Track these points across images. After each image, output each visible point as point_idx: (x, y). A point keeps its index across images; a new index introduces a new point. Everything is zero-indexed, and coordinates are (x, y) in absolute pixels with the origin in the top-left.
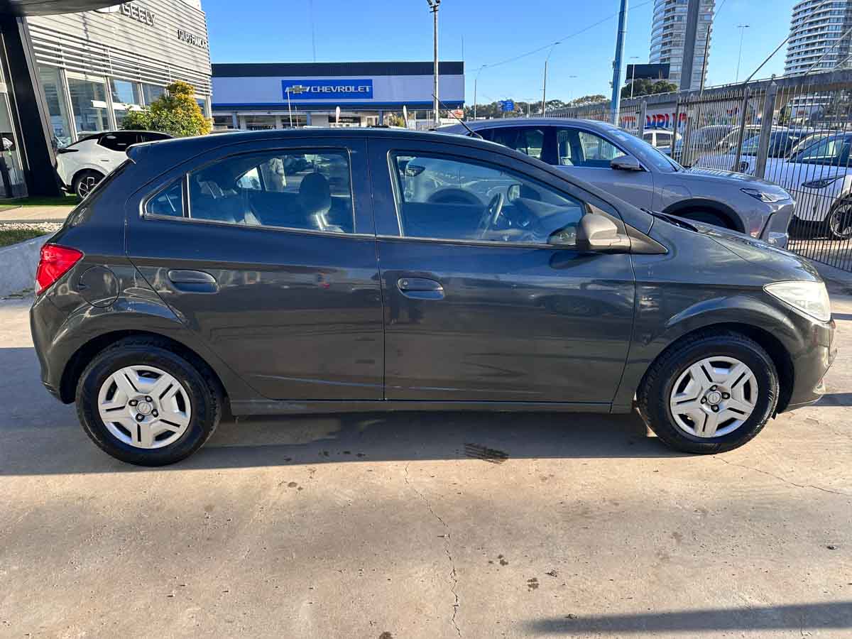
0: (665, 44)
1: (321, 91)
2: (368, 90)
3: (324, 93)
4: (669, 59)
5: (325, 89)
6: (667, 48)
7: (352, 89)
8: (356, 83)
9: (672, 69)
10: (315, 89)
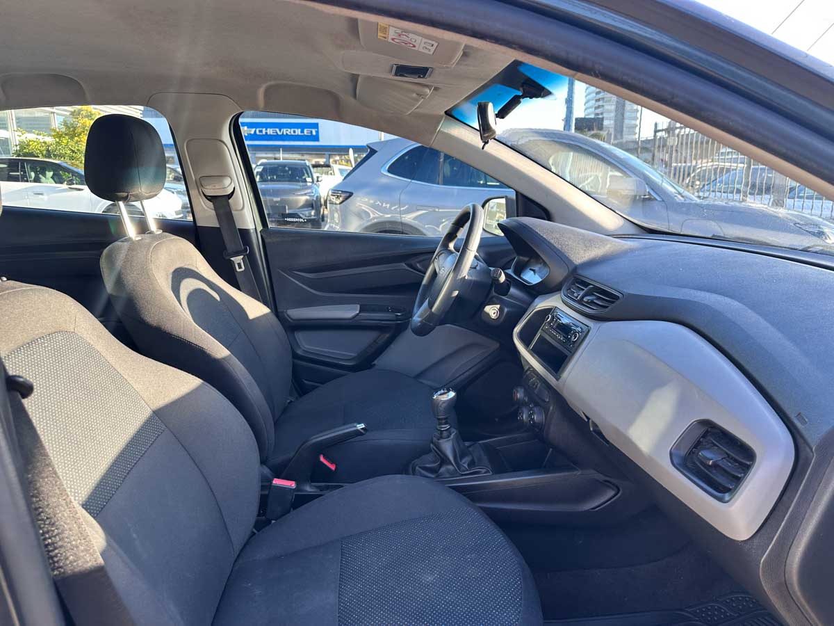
0: (598, 100)
1: (266, 133)
2: (314, 133)
3: (270, 135)
4: (602, 114)
5: (270, 131)
6: (600, 103)
7: (298, 132)
8: (302, 126)
9: (606, 123)
10: (261, 131)
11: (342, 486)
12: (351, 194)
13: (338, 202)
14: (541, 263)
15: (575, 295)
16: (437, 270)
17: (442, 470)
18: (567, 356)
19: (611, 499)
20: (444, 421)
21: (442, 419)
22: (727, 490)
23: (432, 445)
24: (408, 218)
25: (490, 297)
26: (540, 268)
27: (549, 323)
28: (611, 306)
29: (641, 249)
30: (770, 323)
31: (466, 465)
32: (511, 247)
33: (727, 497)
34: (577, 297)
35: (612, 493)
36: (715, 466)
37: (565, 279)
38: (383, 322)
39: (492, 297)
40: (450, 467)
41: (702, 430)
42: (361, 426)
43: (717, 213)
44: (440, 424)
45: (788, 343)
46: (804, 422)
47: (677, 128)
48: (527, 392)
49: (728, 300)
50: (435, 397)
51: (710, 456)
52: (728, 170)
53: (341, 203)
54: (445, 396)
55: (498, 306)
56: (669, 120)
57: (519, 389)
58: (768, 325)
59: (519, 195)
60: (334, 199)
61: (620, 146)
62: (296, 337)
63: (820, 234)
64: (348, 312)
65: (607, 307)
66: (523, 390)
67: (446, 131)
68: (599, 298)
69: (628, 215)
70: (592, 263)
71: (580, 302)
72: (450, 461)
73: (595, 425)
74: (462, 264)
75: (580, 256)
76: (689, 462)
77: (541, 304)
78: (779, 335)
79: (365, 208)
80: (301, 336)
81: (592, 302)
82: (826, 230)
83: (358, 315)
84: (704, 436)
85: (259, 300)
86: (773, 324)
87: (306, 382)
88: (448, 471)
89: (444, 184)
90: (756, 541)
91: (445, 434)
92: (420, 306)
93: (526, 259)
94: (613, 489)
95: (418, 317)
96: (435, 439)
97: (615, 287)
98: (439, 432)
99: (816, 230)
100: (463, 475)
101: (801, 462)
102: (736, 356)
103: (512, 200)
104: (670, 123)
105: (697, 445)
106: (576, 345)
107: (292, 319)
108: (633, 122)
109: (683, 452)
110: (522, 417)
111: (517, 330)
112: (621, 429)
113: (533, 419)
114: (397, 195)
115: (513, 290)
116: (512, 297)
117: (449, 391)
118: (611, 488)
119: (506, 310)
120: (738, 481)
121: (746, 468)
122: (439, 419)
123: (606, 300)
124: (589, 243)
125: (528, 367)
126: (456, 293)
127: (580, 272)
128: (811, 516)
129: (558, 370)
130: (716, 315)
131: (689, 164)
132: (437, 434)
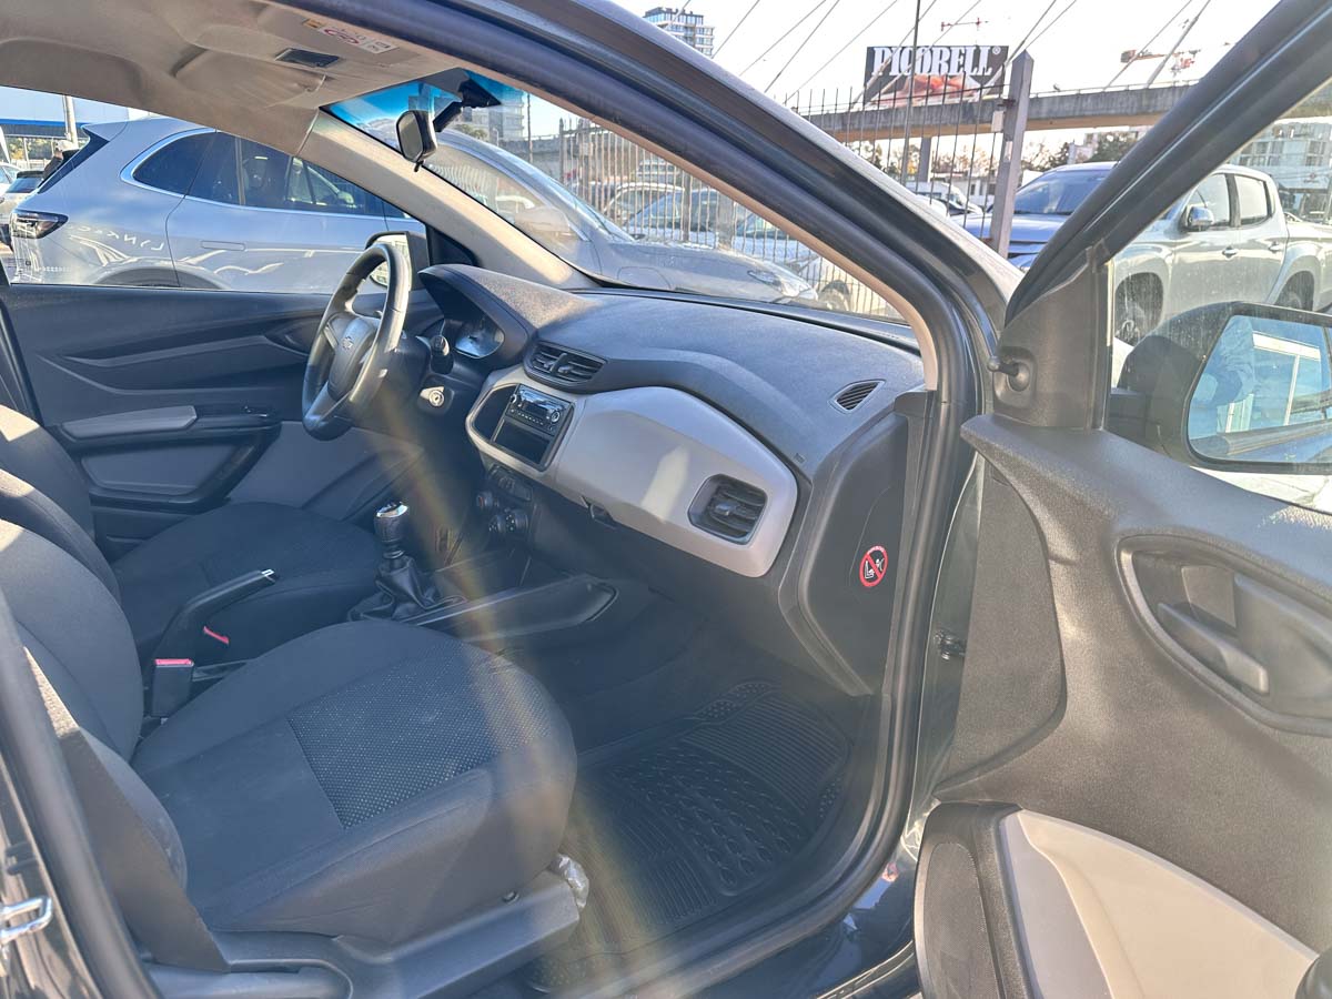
11: (244, 664)
12: (63, 219)
13: (34, 234)
14: (481, 329)
15: (545, 366)
16: (332, 343)
17: (399, 610)
18: (548, 442)
19: (608, 602)
20: (395, 546)
21: (391, 544)
22: (745, 534)
23: (378, 582)
24: (188, 264)
25: (427, 376)
26: (483, 335)
27: (516, 405)
28: (595, 376)
29: (606, 307)
30: (761, 377)
31: (430, 598)
32: (435, 306)
33: (747, 538)
34: (548, 369)
35: (608, 597)
36: (732, 516)
37: (527, 348)
38: (241, 430)
39: (431, 376)
40: (410, 605)
41: (715, 486)
42: (268, 573)
43: (685, 261)
44: (391, 551)
45: (778, 394)
46: (802, 461)
47: (591, 130)
48: (496, 496)
49: (719, 359)
50: (379, 515)
51: (725, 508)
52: (663, 195)
53: (39, 237)
54: (394, 512)
55: (442, 389)
56: (579, 118)
57: (485, 494)
58: (760, 380)
59: (433, 234)
60: (24, 228)
61: (503, 145)
62: (85, 466)
63: (777, 284)
64: (178, 419)
65: (590, 378)
66: (490, 495)
67: (321, 134)
68: (576, 368)
69: (577, 263)
70: (554, 326)
71: (554, 374)
72: (408, 595)
73: (599, 509)
74: (388, 332)
75: (540, 317)
76: (707, 518)
77: (500, 382)
78: (771, 388)
79: (86, 242)
80: (94, 465)
81: (570, 373)
82: (782, 279)
83: (195, 421)
84: (716, 493)
85: (15, 410)
86: (765, 379)
87: (112, 539)
88: (407, 611)
89: (247, 205)
90: (773, 573)
91: (397, 563)
92: (312, 397)
93: (458, 323)
94: (608, 592)
95: (315, 413)
96: (383, 573)
97: (593, 352)
98: (388, 563)
99: (770, 279)
100: (427, 611)
101: (802, 496)
102: (734, 413)
103: (420, 239)
104: (581, 121)
105: (712, 502)
106: (559, 426)
107: (74, 438)
108: (516, 111)
109: (700, 510)
110: (496, 526)
111: (470, 418)
112: (633, 502)
113: (513, 525)
114: (158, 223)
115: (457, 366)
116: (456, 375)
117: (399, 505)
118: (605, 591)
119: (453, 393)
120: (751, 523)
121: (758, 511)
122: (387, 545)
123: (586, 370)
124: (547, 300)
125: (492, 465)
126: (384, 373)
127: (544, 337)
128: (813, 543)
129: (540, 459)
130: (710, 374)
131: (605, 183)
132: (385, 565)
